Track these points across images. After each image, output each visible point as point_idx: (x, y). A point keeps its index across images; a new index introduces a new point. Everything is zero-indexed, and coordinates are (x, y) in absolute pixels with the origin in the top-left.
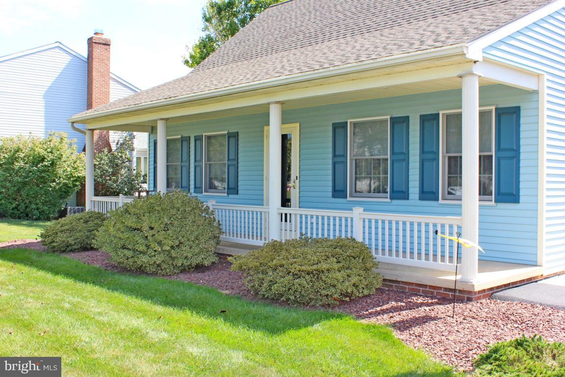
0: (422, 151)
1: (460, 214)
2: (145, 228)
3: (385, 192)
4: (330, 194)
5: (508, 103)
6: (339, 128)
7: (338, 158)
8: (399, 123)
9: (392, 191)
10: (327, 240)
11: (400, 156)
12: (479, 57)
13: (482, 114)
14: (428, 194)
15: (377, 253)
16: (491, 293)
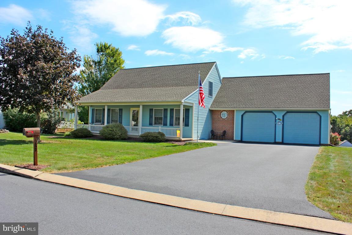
0: (170, 116)
1: (179, 127)
2: (115, 130)
3: (162, 124)
4: (148, 125)
5: (187, 108)
6: (151, 110)
7: (151, 117)
8: (166, 110)
9: (163, 124)
10: (156, 132)
11: (166, 117)
12: (183, 102)
13: (184, 109)
14: (171, 125)
15: (166, 135)
16: (184, 141)
